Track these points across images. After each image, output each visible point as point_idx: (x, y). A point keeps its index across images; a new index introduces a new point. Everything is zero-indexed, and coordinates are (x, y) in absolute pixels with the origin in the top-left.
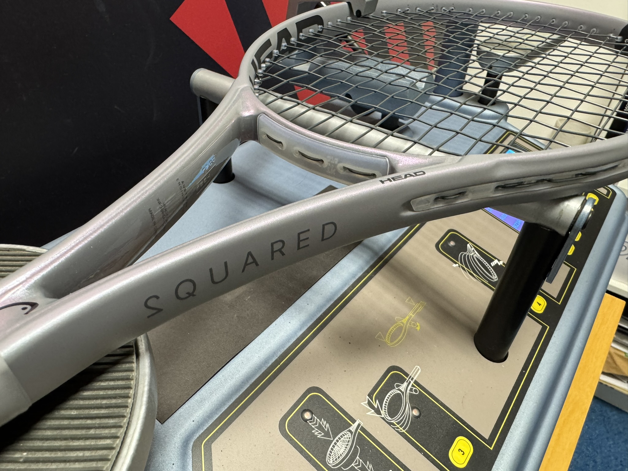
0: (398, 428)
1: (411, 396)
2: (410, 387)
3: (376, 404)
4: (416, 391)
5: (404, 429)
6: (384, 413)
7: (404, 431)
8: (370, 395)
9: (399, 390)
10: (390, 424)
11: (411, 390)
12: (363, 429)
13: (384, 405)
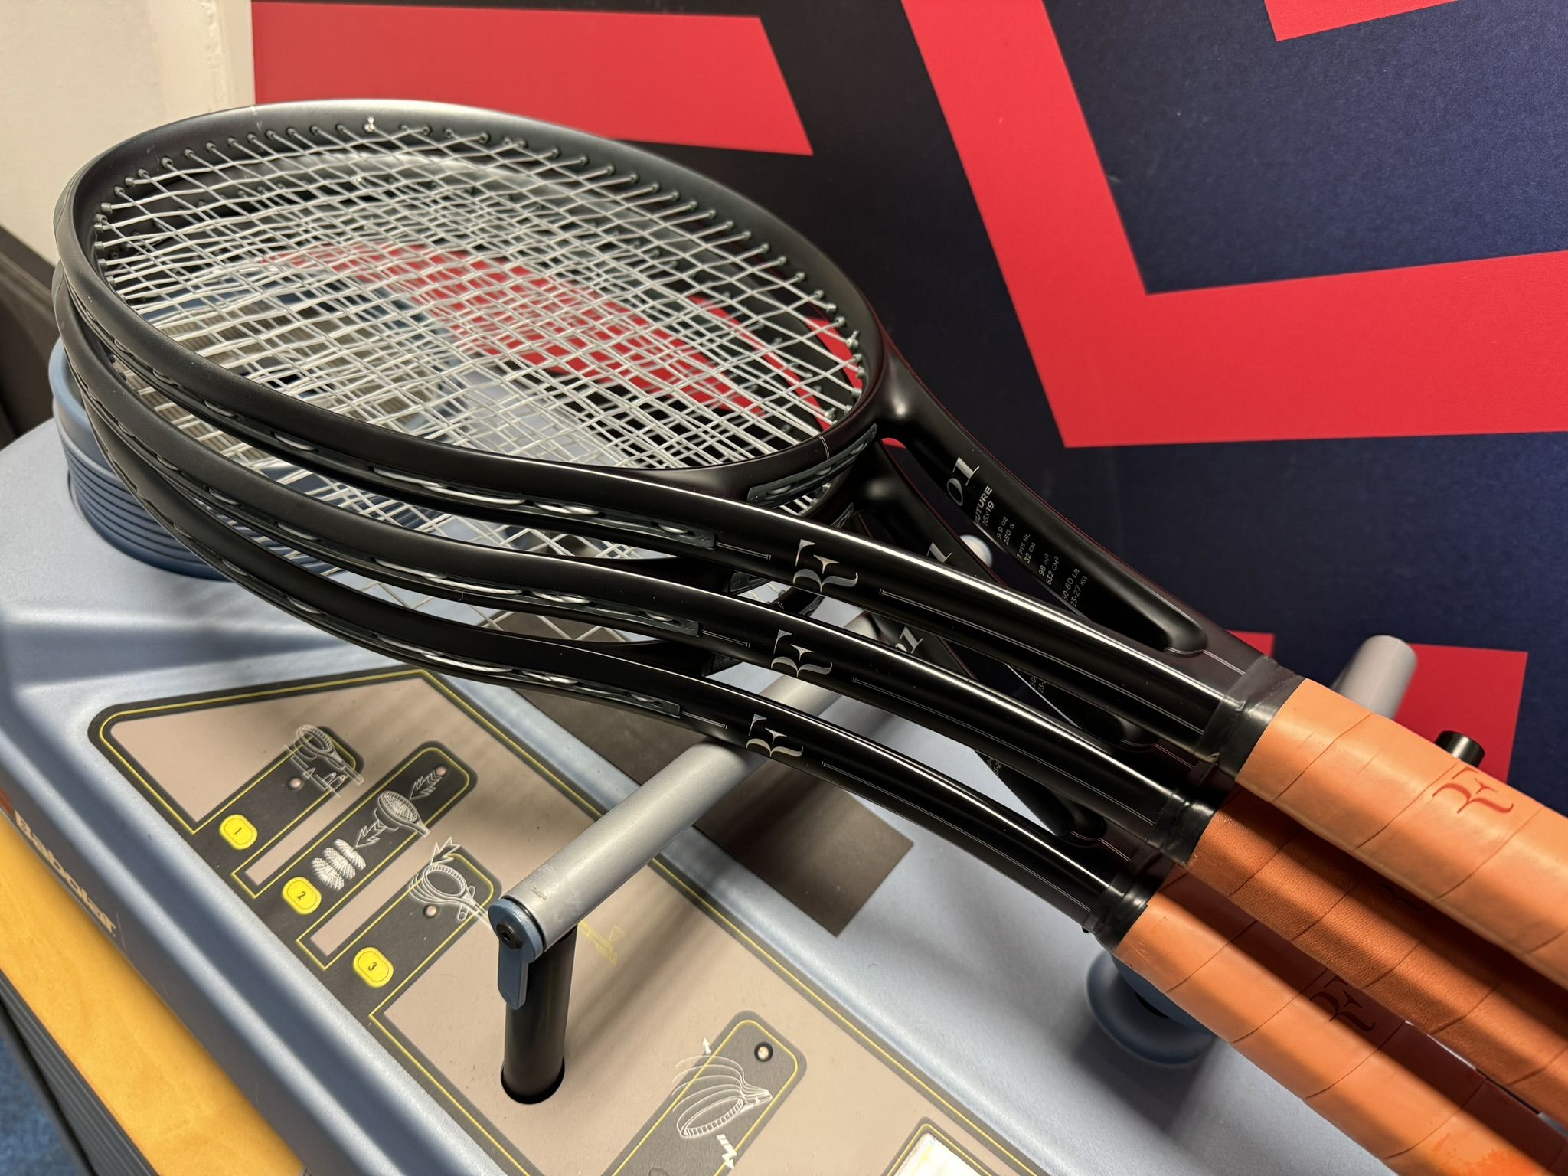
0: (414, 883)
1: (455, 909)
2: (469, 909)
3: (448, 858)
4: (461, 917)
5: (412, 891)
6: (435, 867)
7: (409, 890)
8: (460, 851)
9: (464, 893)
10: (420, 873)
11: (464, 910)
12: (417, 837)
13: (446, 867)
